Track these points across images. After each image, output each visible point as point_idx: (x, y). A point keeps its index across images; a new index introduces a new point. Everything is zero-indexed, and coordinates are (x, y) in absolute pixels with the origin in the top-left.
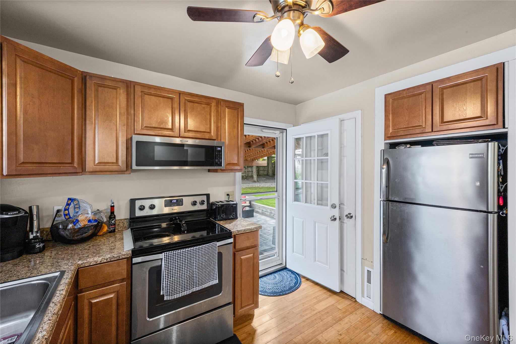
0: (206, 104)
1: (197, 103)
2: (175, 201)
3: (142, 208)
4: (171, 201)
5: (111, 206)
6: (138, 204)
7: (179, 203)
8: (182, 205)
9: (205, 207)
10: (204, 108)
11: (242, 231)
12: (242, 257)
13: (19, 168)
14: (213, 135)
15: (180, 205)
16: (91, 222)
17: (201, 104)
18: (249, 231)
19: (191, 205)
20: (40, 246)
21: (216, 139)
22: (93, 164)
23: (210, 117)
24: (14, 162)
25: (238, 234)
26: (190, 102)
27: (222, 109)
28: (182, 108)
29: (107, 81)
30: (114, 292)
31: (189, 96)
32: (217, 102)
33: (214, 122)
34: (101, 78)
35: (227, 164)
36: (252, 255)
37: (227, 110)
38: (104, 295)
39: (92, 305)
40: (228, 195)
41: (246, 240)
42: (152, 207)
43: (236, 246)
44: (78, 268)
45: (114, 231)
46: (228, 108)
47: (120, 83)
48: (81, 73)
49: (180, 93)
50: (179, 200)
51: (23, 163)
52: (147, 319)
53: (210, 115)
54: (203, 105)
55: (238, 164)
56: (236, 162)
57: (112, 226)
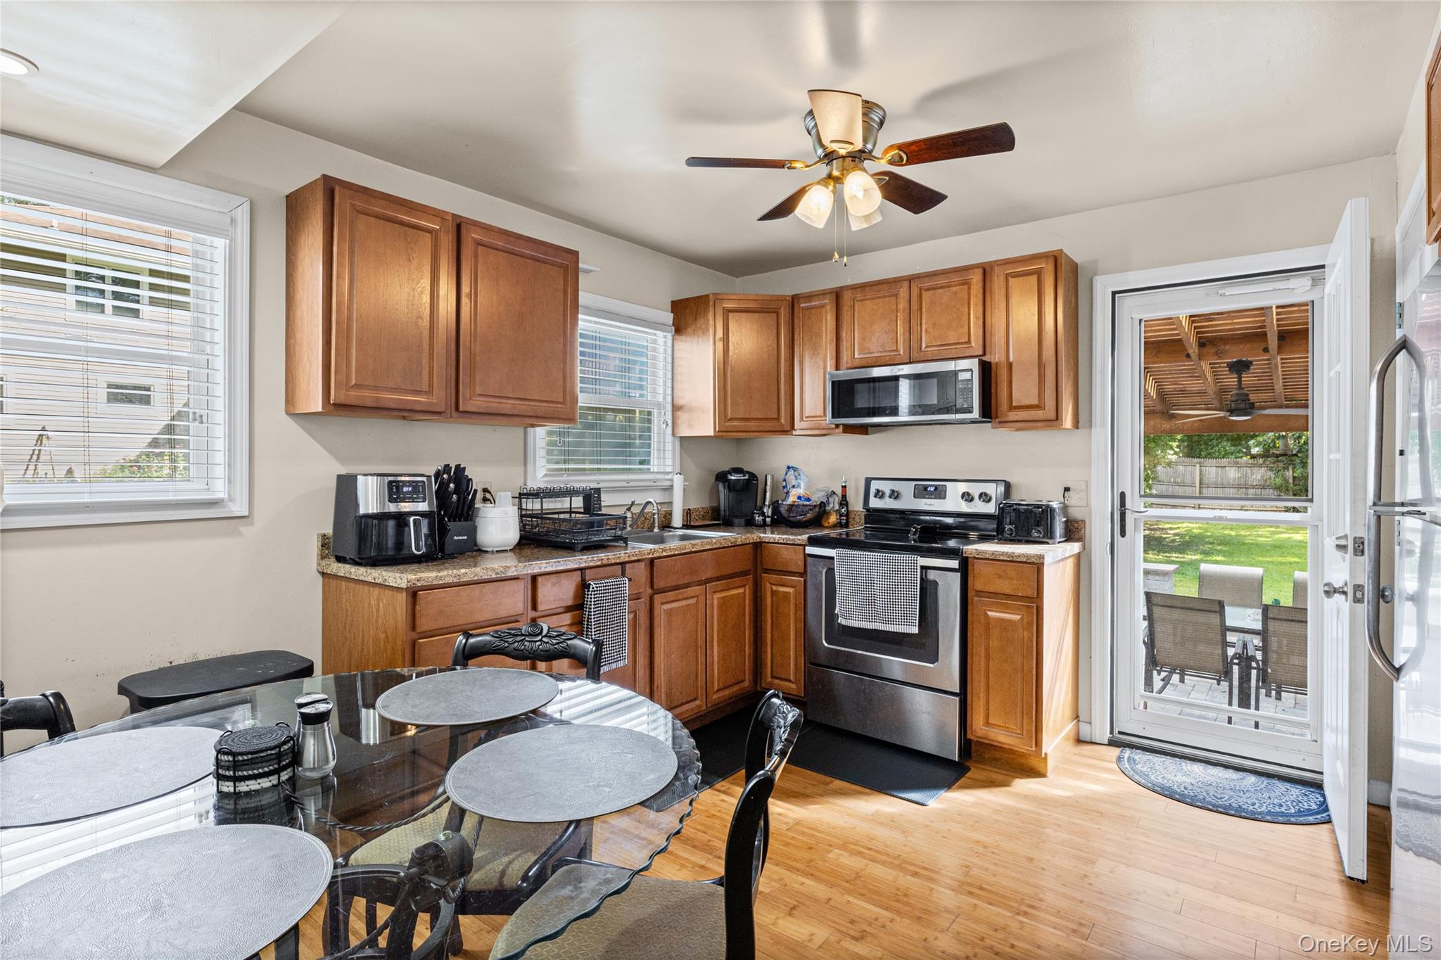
0: (959, 285)
1: (941, 288)
2: (932, 489)
3: (879, 494)
4: (926, 488)
5: (843, 487)
6: (875, 486)
7: (940, 493)
8: (945, 498)
9: (991, 508)
10: (955, 293)
11: (986, 553)
12: (989, 613)
13: (727, 424)
14: (973, 344)
15: (940, 498)
16: (801, 499)
17: (949, 287)
18: (1005, 558)
20: (758, 518)
21: (984, 354)
22: (802, 419)
23: (969, 308)
24: (723, 418)
25: (978, 558)
26: (928, 290)
27: (997, 283)
28: (915, 306)
29: (814, 298)
30: (792, 587)
31: (927, 279)
32: (984, 271)
33: (977, 318)
34: (809, 296)
35: (1012, 408)
36: (1017, 617)
37: (1012, 281)
38: (783, 585)
39: (773, 593)
40: (1067, 489)
41: (1000, 577)
42: (895, 495)
43: (976, 584)
44: (758, 540)
45: (847, 525)
46: (1013, 277)
47: (828, 296)
48: (790, 299)
49: (911, 279)
50: (940, 488)
51: (731, 419)
52: (824, 642)
53: (969, 304)
54: (954, 289)
55: (1040, 407)
56: (1035, 402)
57: (843, 518)
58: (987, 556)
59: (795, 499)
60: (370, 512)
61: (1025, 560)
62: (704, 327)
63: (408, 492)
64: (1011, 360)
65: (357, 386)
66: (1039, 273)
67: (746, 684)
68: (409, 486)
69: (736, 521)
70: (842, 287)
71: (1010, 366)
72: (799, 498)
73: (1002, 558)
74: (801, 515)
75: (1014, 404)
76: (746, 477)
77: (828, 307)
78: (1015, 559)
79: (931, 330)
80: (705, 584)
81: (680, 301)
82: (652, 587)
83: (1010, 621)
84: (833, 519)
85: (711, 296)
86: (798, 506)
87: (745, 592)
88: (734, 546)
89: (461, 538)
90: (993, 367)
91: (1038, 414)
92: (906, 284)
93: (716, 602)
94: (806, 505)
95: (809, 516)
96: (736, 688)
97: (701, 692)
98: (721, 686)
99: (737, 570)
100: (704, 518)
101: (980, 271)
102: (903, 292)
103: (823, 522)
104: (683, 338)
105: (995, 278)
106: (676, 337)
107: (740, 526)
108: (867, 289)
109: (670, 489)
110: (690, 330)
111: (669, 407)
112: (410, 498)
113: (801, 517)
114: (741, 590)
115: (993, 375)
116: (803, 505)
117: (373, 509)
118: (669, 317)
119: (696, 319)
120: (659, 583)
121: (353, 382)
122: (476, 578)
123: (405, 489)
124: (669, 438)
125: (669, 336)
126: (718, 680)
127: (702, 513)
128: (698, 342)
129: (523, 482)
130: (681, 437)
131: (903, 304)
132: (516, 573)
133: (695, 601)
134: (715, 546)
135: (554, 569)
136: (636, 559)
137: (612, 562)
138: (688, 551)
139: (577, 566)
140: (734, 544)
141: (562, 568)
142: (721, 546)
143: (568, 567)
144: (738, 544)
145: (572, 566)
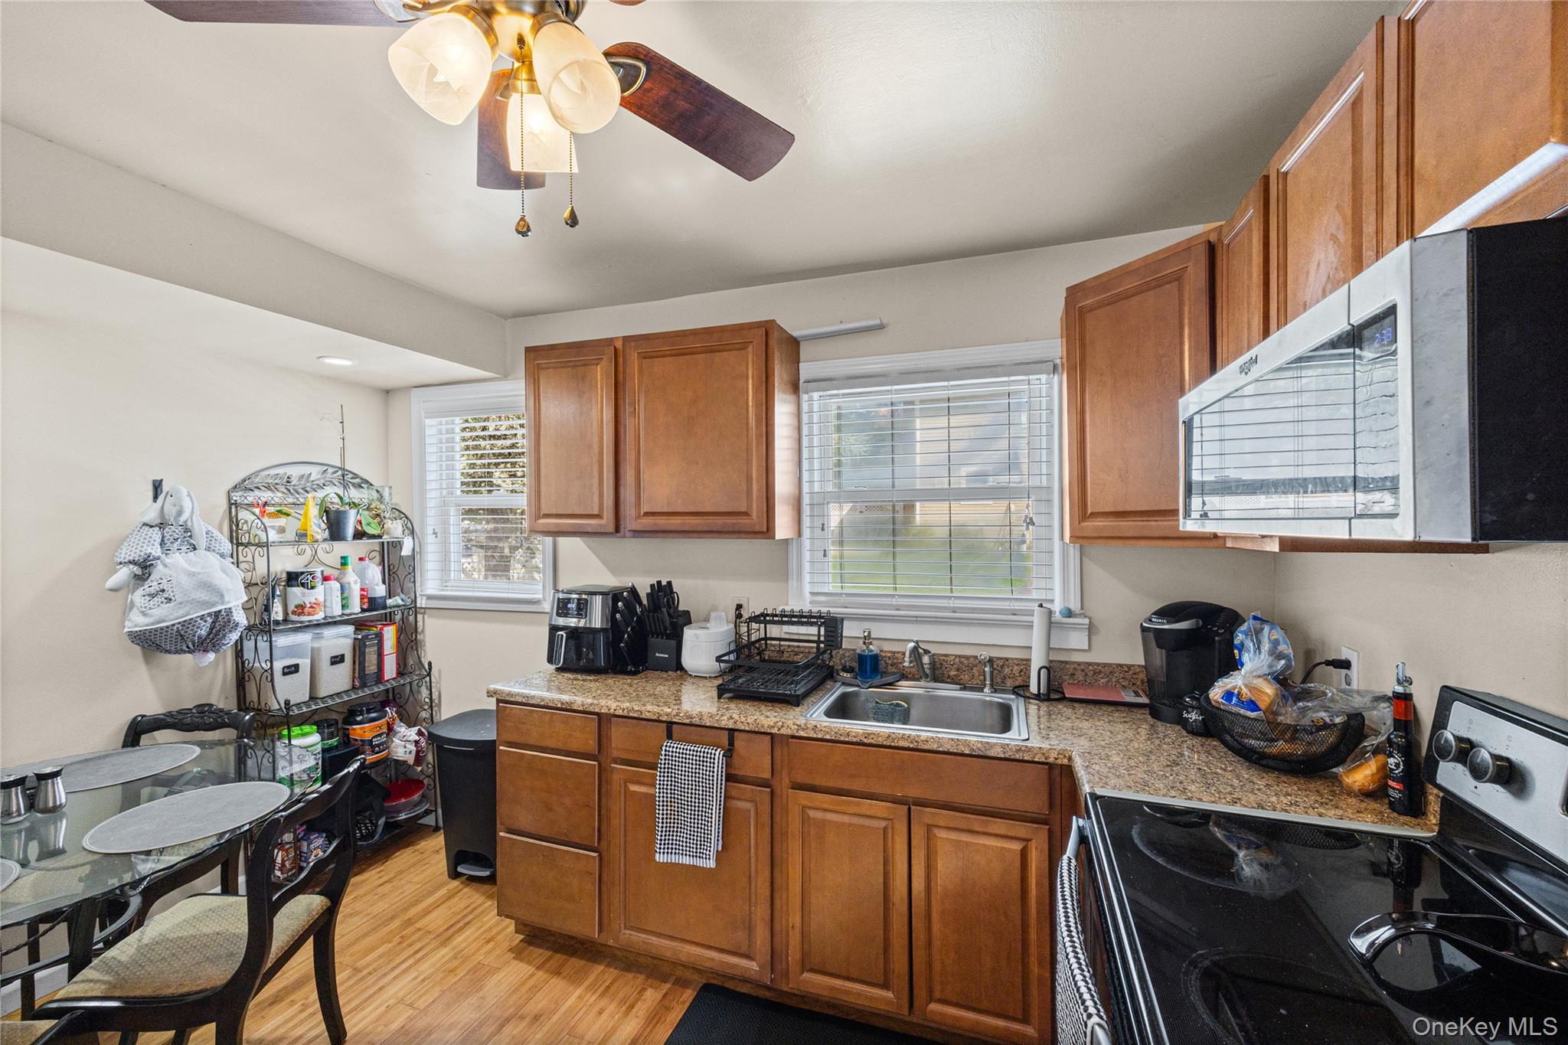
13: (1085, 524)
16: (1230, 700)
20: (1190, 717)
24: (1079, 512)
51: (1096, 514)
57: (1390, 783)
59: (1218, 697)
63: (571, 609)
65: (545, 515)
68: (574, 603)
69: (1164, 709)
72: (1229, 696)
76: (1180, 626)
80: (908, 804)
86: (1232, 714)
89: (662, 655)
94: (1249, 719)
96: (996, 1022)
97: (899, 980)
98: (951, 997)
102: (1365, 71)
112: (572, 614)
114: (1011, 844)
123: (569, 606)
129: (785, 600)
131: (1365, 115)
132: (581, 709)
133: (883, 824)
134: (925, 747)
135: (625, 713)
136: (747, 729)
137: (708, 724)
138: (855, 740)
139: (655, 718)
140: (981, 753)
141: (636, 715)
142: (941, 749)
143: (643, 716)
144: (993, 755)
145: (648, 716)
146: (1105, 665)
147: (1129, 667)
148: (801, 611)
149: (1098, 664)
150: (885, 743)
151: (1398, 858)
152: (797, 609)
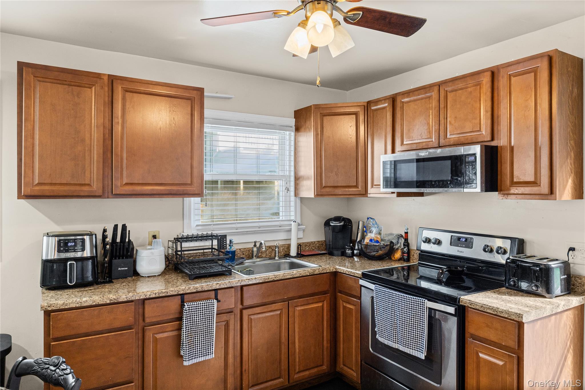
0: (474, 86)
1: (460, 89)
2: (464, 240)
3: (427, 241)
4: (459, 239)
5: (405, 232)
6: (425, 234)
7: (468, 244)
8: (472, 248)
10: (471, 92)
12: (480, 354)
13: (322, 190)
14: (484, 133)
15: (469, 248)
16: (372, 242)
17: (467, 88)
19: (482, 248)
20: (349, 252)
21: (493, 139)
22: (372, 187)
23: (480, 104)
24: (319, 186)
25: (471, 308)
26: (452, 91)
27: (502, 83)
28: (442, 106)
29: (380, 103)
30: (354, 305)
31: (450, 84)
32: (493, 74)
33: (486, 111)
34: (377, 102)
35: (514, 184)
36: (501, 363)
37: (513, 79)
38: (349, 303)
39: (345, 308)
40: (572, 249)
41: (488, 326)
42: (438, 242)
43: (471, 329)
44: (335, 270)
45: (408, 260)
46: (515, 76)
47: (387, 101)
48: (366, 104)
49: (439, 85)
50: (469, 240)
51: (325, 187)
52: (371, 349)
53: (480, 100)
54: (469, 89)
55: (537, 184)
56: (532, 179)
57: (404, 255)
58: (477, 307)
59: (368, 241)
60: (49, 258)
61: (506, 316)
62: (309, 127)
63: (71, 246)
64: (512, 144)
65: (39, 184)
66: (535, 71)
67: (324, 367)
68: (72, 242)
69: (335, 252)
70: (396, 94)
71: (512, 149)
72: (371, 240)
73: (488, 311)
74: (374, 252)
75: (515, 180)
76: (342, 224)
77: (388, 108)
78: (499, 314)
79: (453, 122)
80: (288, 301)
81: (298, 110)
82: (242, 303)
83: (495, 364)
84: (398, 255)
85: (312, 106)
86: (370, 246)
87: (323, 305)
88: (312, 275)
89: (123, 269)
90: (499, 149)
91: (534, 190)
92: (436, 89)
93: (297, 313)
94: (376, 246)
95: (380, 252)
96: (315, 370)
97: (285, 373)
98: (302, 369)
99: (316, 291)
100: (319, 248)
101: (489, 74)
102: (434, 94)
103: (392, 257)
104: (300, 133)
105: (501, 78)
106: (297, 134)
107: (338, 256)
108: (411, 93)
109: (290, 231)
110: (303, 129)
111: (292, 179)
112: (72, 249)
113: (375, 253)
114: (320, 304)
115: (499, 155)
116: (374, 245)
117: (51, 255)
118: (292, 122)
119: (306, 122)
120: (247, 303)
121: (37, 182)
122: (94, 304)
123: (70, 244)
124: (293, 198)
125: (293, 134)
126: (299, 365)
127: (317, 245)
128: (307, 136)
129: (182, 230)
130: (301, 197)
131: (434, 103)
132: (126, 300)
133: (279, 312)
134: (296, 276)
135: (157, 295)
136: (226, 287)
137: (206, 289)
138: (271, 280)
139: (176, 293)
140: (313, 274)
141: (164, 295)
142: (301, 276)
143: (169, 294)
144: (316, 273)
145: (172, 293)
146: (308, 243)
147: (314, 242)
148: (193, 235)
149: (306, 243)
150: (282, 278)
151: (406, 273)
152: (190, 234)
